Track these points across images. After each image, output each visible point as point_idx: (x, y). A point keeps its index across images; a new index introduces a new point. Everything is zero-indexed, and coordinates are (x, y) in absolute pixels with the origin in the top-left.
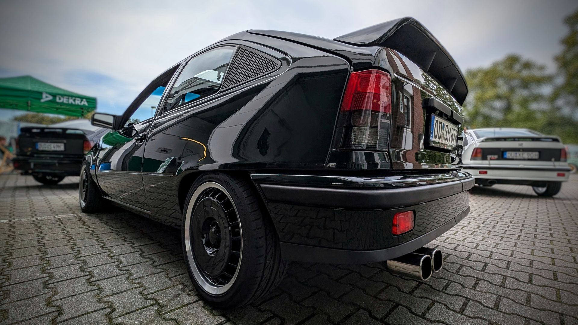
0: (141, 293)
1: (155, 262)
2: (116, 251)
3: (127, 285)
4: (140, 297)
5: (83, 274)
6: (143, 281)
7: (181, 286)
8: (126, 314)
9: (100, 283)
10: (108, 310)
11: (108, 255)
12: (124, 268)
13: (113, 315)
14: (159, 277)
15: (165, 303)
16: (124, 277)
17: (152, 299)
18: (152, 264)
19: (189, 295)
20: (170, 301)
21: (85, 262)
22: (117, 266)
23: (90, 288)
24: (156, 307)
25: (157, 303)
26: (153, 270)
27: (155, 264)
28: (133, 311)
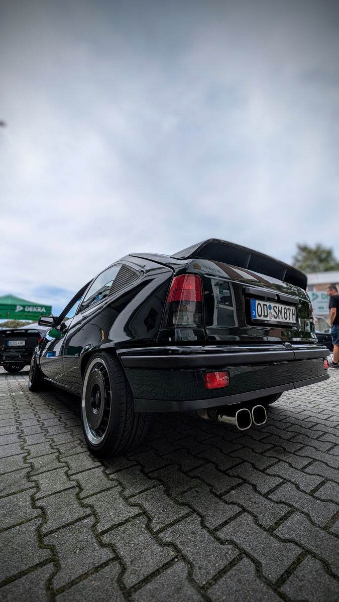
0: (50, 445)
1: (67, 425)
2: (43, 417)
3: (43, 439)
4: (48, 447)
5: (17, 431)
6: (54, 437)
7: (79, 442)
8: (36, 457)
9: (26, 438)
10: (26, 454)
11: (37, 420)
12: (45, 429)
13: (28, 457)
14: (66, 435)
15: (64, 452)
16: (43, 434)
17: (57, 449)
18: (64, 427)
19: (82, 447)
20: (67, 450)
21: (21, 424)
22: (41, 427)
23: (19, 440)
24: (57, 454)
25: (59, 452)
26: (64, 430)
27: (67, 426)
28: (41, 456)
